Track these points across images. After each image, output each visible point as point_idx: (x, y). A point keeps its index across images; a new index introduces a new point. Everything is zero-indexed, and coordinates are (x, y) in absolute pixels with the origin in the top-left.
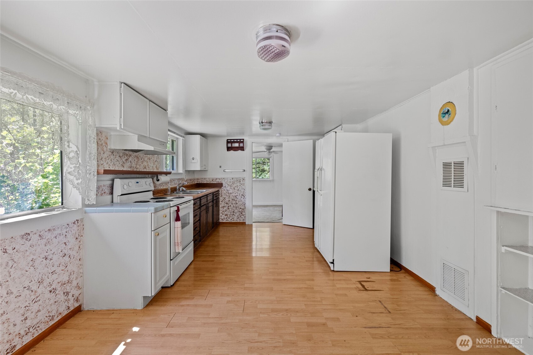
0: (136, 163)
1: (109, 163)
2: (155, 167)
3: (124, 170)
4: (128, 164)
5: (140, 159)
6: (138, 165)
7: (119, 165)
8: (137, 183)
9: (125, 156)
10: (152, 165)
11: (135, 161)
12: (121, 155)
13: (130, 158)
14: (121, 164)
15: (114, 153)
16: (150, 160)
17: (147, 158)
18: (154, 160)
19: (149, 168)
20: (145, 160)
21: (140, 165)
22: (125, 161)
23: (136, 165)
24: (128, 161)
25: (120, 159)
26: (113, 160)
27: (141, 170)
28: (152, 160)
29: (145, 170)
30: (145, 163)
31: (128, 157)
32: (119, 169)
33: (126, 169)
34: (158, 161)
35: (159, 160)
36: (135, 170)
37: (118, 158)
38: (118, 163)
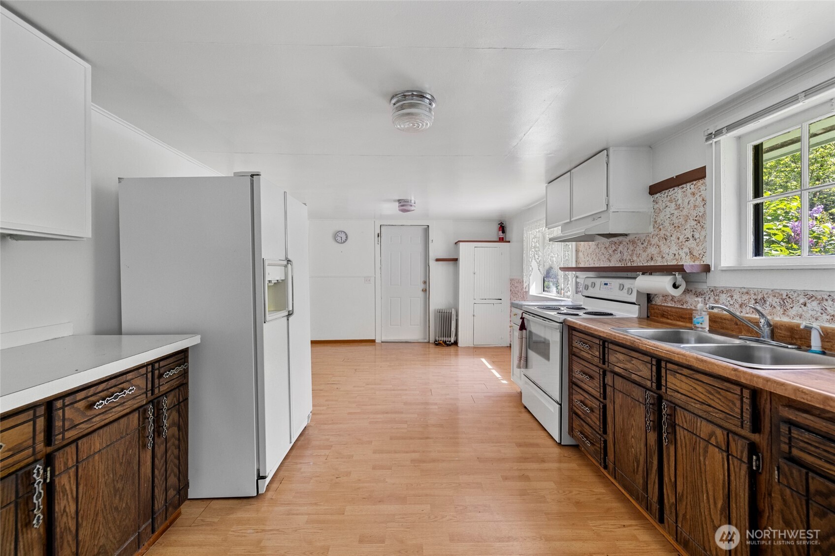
0: (630, 253)
1: (594, 258)
2: (683, 255)
3: (611, 265)
4: (618, 256)
5: (640, 244)
6: (635, 255)
7: (604, 260)
8: (606, 284)
9: (613, 245)
10: (674, 249)
11: (629, 250)
12: (607, 246)
13: (620, 247)
14: (607, 258)
15: (599, 246)
16: (666, 240)
17: (657, 239)
18: (681, 238)
19: (663, 257)
20: (653, 243)
21: (639, 256)
22: (612, 253)
23: (631, 255)
24: (616, 252)
25: (606, 251)
26: (598, 254)
27: (641, 265)
28: (674, 236)
29: (652, 264)
30: (652, 250)
31: (617, 246)
32: (605, 266)
33: (612, 264)
34: (697, 236)
35: (703, 233)
36: (629, 264)
37: (603, 250)
38: (603, 257)
